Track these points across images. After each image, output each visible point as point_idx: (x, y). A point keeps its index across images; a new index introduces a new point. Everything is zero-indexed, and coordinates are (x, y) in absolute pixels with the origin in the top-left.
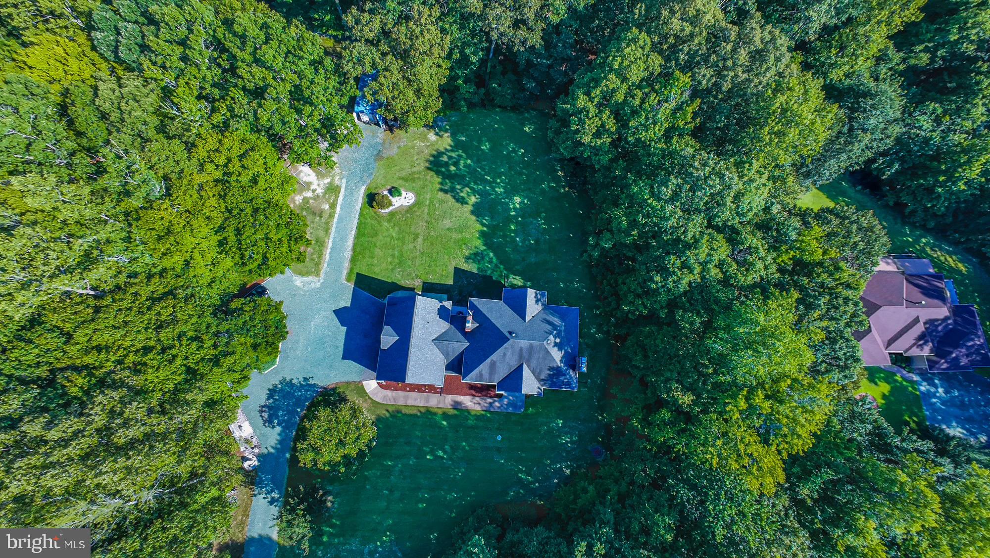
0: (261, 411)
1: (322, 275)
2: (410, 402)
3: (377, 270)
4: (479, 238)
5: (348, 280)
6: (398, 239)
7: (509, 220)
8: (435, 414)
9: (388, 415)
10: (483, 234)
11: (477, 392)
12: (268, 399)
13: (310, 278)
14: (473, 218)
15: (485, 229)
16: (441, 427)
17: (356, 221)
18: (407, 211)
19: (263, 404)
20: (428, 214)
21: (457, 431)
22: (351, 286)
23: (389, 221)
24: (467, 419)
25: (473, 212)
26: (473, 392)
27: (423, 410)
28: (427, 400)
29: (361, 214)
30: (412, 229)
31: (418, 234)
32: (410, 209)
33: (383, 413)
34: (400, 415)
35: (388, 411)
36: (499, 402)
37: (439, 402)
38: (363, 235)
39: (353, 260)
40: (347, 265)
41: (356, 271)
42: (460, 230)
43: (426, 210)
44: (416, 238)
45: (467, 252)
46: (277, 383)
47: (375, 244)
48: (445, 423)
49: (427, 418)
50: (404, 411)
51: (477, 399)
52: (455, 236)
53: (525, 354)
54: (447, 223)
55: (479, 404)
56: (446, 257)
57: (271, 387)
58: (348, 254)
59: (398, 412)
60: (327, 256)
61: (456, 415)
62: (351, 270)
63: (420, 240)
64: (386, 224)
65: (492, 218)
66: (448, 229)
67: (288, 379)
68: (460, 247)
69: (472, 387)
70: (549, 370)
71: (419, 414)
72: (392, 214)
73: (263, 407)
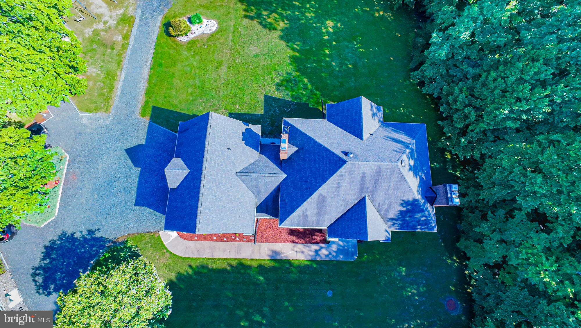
0: (35, 275)
1: (112, 110)
2: (218, 255)
3: (175, 102)
4: (291, 64)
5: (143, 114)
6: (199, 68)
7: (323, 44)
8: (250, 267)
9: (190, 271)
10: (294, 60)
11: (298, 237)
12: (44, 259)
13: (99, 114)
14: (283, 43)
15: (297, 54)
16: (256, 284)
17: (152, 51)
18: (209, 39)
19: (37, 265)
20: (233, 41)
21: (277, 288)
22: (146, 120)
23: (189, 49)
24: (289, 272)
25: (282, 38)
26: (294, 238)
27: (234, 263)
28: (239, 251)
29: (157, 44)
30: (215, 57)
31: (222, 61)
32: (212, 37)
33: (185, 269)
34: (205, 271)
35: (190, 266)
36: (326, 249)
37: (253, 252)
38: (160, 65)
39: (148, 93)
40: (141, 98)
41: (152, 104)
42: (269, 56)
43: (231, 38)
44: (220, 65)
45: (278, 80)
46: (56, 238)
47: (173, 74)
48: (261, 278)
49: (239, 273)
50: (212, 265)
51: (300, 246)
52: (263, 62)
53: (369, 184)
54: (254, 50)
55: (303, 252)
56: (255, 85)
57: (48, 244)
58: (143, 86)
59: (204, 267)
60: (119, 90)
61: (274, 267)
62: (146, 103)
63: (224, 68)
64: (185, 53)
65: (304, 42)
66: (256, 56)
67: (69, 233)
68: (270, 74)
69: (292, 232)
70: (402, 204)
71: (229, 268)
72: (192, 42)
73: (37, 269)
